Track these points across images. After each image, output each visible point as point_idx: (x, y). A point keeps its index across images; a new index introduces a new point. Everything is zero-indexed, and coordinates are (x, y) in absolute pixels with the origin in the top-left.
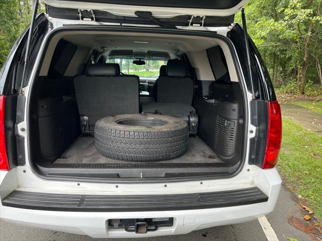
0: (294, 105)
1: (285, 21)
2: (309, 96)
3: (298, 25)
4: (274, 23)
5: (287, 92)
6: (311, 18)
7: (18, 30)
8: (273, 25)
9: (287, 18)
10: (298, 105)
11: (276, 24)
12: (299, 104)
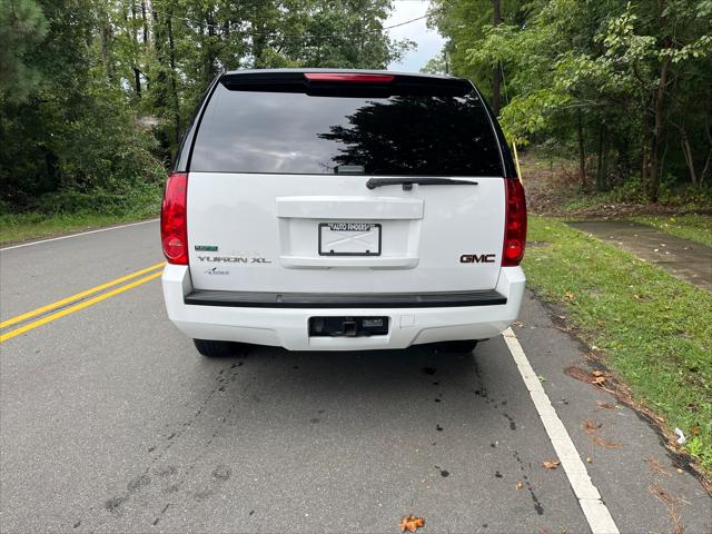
0: (632, 222)
1: (608, 58)
2: (665, 205)
3: (634, 66)
4: (587, 63)
5: (623, 200)
6: (656, 52)
7: (85, 83)
8: (585, 67)
9: (609, 52)
10: (641, 222)
11: (590, 65)
12: (644, 220)
